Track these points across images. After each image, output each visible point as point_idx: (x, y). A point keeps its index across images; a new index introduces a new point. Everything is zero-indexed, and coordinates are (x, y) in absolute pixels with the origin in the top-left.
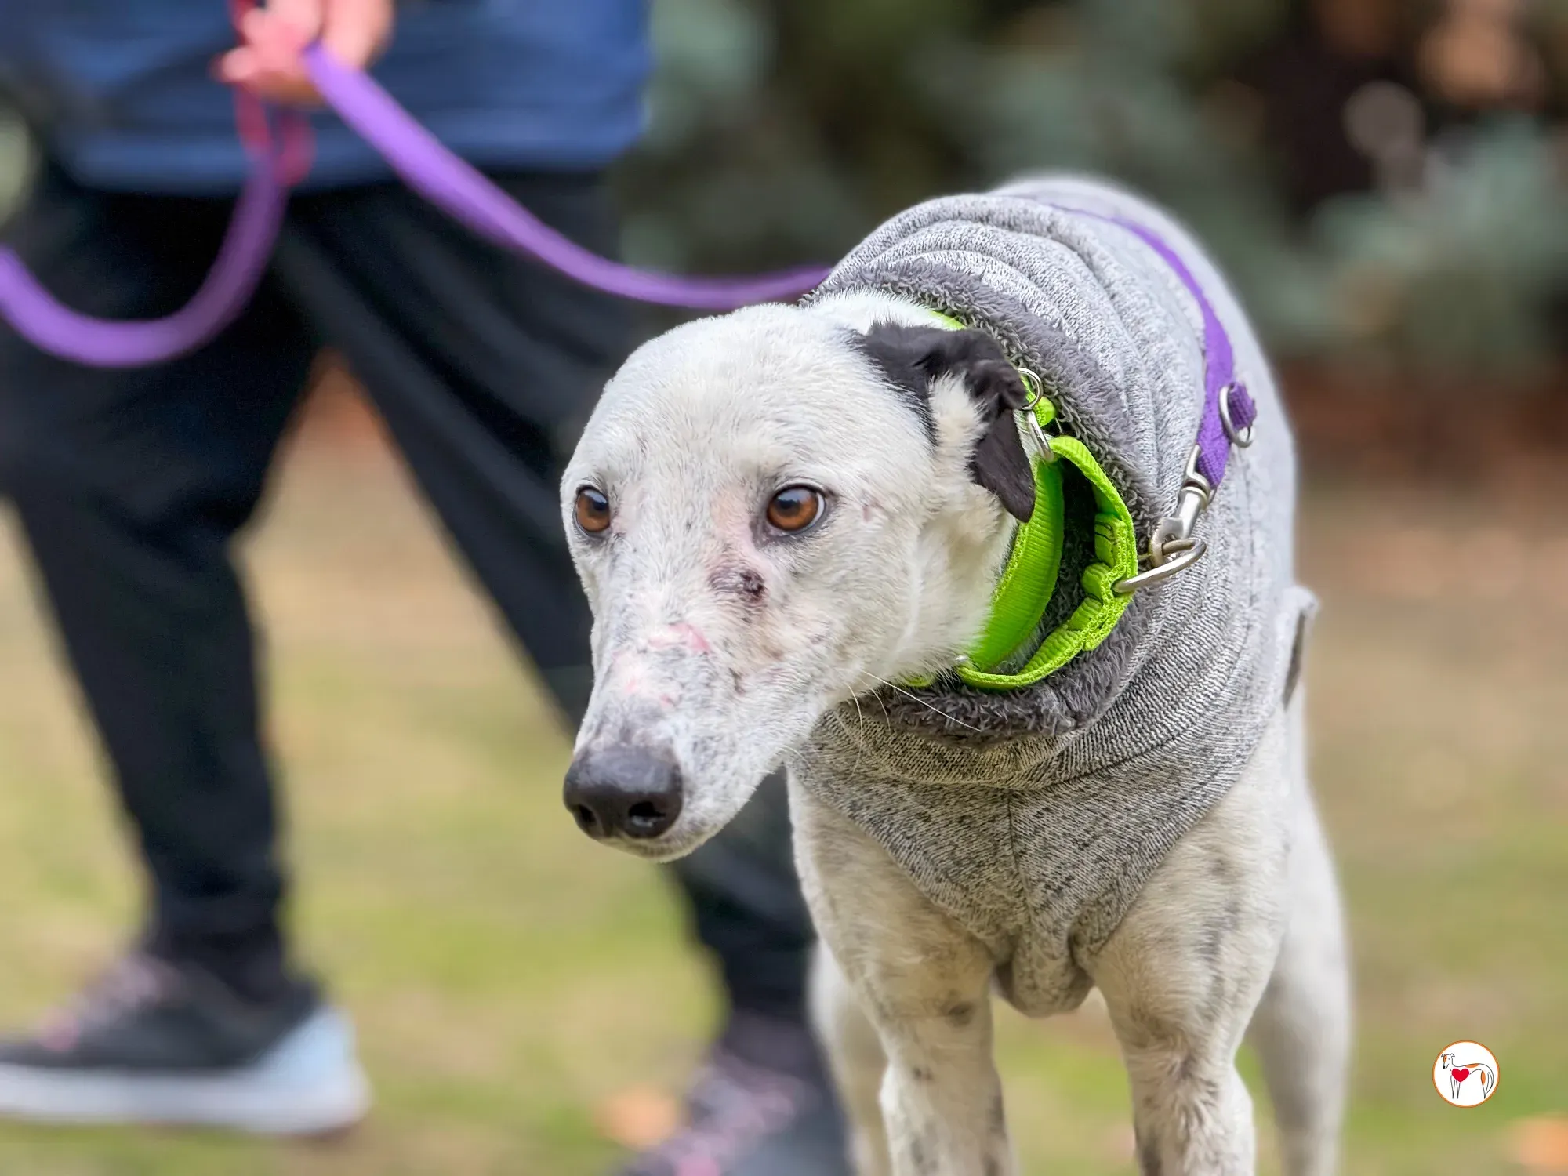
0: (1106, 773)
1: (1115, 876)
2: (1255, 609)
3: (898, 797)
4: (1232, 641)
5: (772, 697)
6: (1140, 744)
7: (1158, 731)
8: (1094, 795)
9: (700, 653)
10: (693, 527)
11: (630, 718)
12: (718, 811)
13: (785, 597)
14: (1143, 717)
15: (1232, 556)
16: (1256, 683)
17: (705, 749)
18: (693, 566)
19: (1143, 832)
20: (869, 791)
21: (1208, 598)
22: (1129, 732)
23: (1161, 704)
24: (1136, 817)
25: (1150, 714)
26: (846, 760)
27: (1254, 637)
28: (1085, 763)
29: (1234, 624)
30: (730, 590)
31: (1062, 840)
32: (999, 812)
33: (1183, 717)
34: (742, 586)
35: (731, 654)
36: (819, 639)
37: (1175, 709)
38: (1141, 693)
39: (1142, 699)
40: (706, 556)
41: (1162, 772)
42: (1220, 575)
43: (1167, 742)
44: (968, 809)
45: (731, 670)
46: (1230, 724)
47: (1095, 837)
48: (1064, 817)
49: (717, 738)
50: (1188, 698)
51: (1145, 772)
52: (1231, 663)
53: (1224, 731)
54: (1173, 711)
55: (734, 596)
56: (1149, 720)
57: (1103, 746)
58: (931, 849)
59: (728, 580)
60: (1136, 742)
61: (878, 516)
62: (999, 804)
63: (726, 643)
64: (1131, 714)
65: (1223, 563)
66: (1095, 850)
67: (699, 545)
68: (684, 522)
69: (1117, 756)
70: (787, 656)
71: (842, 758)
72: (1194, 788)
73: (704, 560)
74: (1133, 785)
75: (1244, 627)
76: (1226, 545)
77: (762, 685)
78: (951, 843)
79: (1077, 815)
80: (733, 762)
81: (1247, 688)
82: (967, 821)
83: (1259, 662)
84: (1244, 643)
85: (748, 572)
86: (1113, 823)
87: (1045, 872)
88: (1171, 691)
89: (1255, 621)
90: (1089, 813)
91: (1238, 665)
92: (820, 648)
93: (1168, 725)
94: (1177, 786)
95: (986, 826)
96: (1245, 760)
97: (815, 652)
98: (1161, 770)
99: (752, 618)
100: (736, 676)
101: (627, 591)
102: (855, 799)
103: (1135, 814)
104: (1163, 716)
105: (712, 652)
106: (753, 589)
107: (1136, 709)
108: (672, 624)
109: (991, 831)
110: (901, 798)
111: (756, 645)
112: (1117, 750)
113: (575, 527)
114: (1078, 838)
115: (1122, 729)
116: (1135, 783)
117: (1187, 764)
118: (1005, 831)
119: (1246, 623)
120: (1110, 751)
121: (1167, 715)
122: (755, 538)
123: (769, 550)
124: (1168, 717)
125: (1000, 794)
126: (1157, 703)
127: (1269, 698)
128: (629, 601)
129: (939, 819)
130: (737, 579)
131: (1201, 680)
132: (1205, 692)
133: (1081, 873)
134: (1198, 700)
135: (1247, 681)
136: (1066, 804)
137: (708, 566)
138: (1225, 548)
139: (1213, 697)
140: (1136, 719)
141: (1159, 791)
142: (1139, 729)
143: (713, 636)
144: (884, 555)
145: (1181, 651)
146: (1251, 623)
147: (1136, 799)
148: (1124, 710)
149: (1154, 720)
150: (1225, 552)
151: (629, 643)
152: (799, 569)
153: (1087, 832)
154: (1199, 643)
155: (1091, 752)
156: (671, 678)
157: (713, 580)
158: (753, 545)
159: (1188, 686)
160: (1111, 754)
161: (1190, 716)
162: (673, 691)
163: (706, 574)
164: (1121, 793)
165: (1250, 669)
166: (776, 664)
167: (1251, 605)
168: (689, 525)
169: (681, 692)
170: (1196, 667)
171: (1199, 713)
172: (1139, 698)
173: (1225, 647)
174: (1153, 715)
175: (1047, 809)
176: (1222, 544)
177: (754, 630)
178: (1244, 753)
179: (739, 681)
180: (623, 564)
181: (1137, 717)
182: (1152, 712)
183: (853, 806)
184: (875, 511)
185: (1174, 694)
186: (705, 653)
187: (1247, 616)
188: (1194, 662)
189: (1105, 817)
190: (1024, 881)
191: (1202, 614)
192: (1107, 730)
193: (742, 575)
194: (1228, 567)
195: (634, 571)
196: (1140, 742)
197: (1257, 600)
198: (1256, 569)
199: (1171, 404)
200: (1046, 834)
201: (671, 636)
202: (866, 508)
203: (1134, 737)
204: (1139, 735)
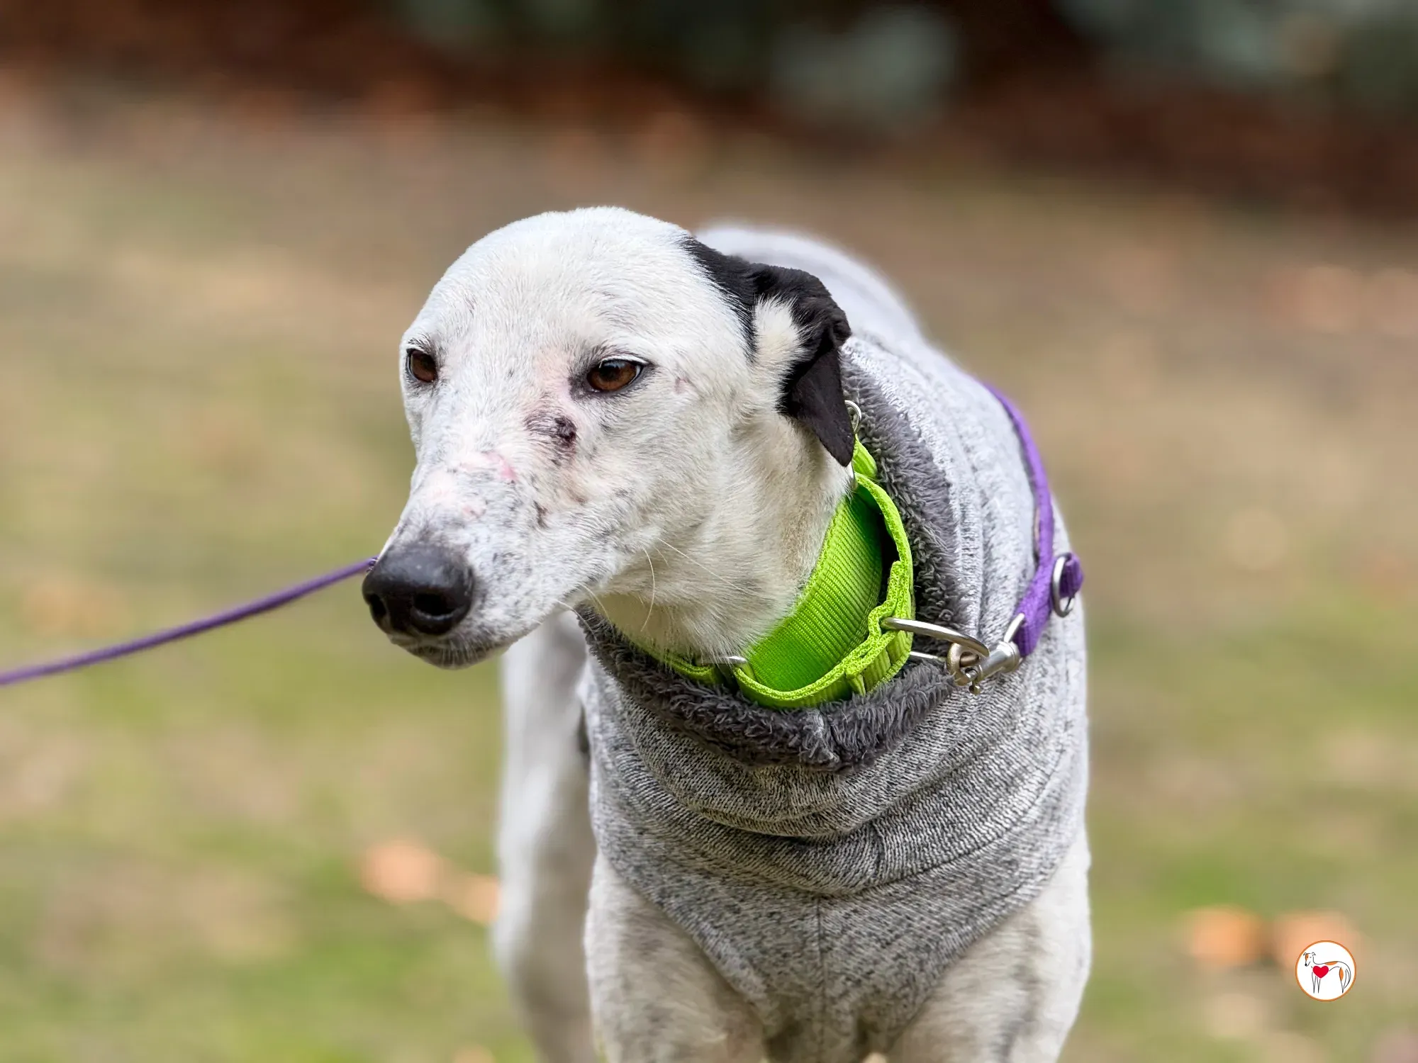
0: (915, 879)
1: (912, 972)
2: (1069, 735)
3: (710, 888)
4: (1045, 763)
5: (574, 538)
6: (948, 853)
7: (966, 841)
8: (900, 899)
9: (509, 480)
10: (515, 375)
11: (431, 522)
12: (507, 625)
13: (595, 449)
14: (954, 827)
15: (1048, 684)
16: (1064, 805)
17: (505, 562)
18: (511, 408)
19: (941, 933)
20: (681, 881)
21: (1022, 722)
22: (940, 841)
23: (970, 816)
24: (938, 920)
25: (960, 825)
26: (665, 847)
27: (1066, 760)
28: (898, 870)
29: (1048, 747)
30: (544, 432)
31: (866, 939)
32: (808, 912)
33: (990, 830)
34: (555, 430)
35: (537, 489)
36: (622, 493)
37: (983, 822)
38: (950, 804)
39: (952, 810)
40: (525, 400)
41: (967, 879)
42: (1035, 701)
43: (973, 851)
44: (778, 906)
45: (536, 503)
46: (1037, 841)
47: (897, 937)
48: (871, 919)
49: (516, 557)
50: (997, 813)
51: (952, 878)
52: (1041, 784)
53: (1030, 847)
54: (981, 823)
55: (547, 438)
56: (958, 831)
57: (916, 854)
58: (738, 938)
59: (542, 423)
60: (945, 851)
61: (688, 394)
62: (809, 905)
63: (533, 479)
64: (942, 824)
65: (1040, 690)
66: (896, 949)
67: (519, 392)
68: (507, 369)
69: (928, 863)
70: (592, 503)
71: (662, 844)
72: (996, 898)
73: (523, 403)
74: (939, 890)
75: (1057, 751)
76: (1045, 673)
77: (565, 526)
78: (759, 934)
79: (884, 917)
80: (528, 583)
81: (1054, 808)
82: (777, 917)
83: (1067, 785)
84: (1056, 766)
85: (563, 418)
86: (916, 925)
87: (848, 967)
88: (980, 805)
89: (1068, 746)
90: (895, 915)
91: (1047, 787)
92: (622, 502)
93: (976, 837)
94: (979, 894)
95: (795, 924)
96: (1047, 877)
97: (617, 506)
98: (966, 876)
99: (562, 461)
100: (541, 511)
101: (446, 424)
102: (666, 886)
103: (937, 917)
104: (972, 827)
105: (520, 483)
106: (566, 434)
107: (946, 820)
108: (485, 452)
109: (800, 929)
110: (713, 890)
111: (562, 488)
112: (928, 858)
113: (408, 373)
114: (881, 937)
115: (933, 838)
116: (940, 890)
117: (990, 873)
118: (814, 929)
119: (1059, 748)
120: (922, 858)
121: (975, 827)
122: (572, 391)
123: (583, 403)
124: (976, 829)
125: (810, 896)
126: (966, 815)
127: (1073, 819)
128: (445, 431)
129: (750, 912)
130: (552, 423)
131: (1011, 797)
132: (1014, 809)
133: (881, 967)
134: (1006, 815)
135: (1054, 801)
136: (873, 906)
137: (525, 409)
138: (1043, 676)
139: (1021, 813)
140: (946, 829)
141: (962, 896)
142: (949, 839)
143: (523, 469)
144: (690, 431)
145: (990, 769)
146: (1065, 748)
147: (939, 903)
148: (934, 820)
149: (963, 831)
150: (1043, 679)
151: (442, 463)
152: (610, 423)
153: (891, 931)
154: (1008, 763)
155: (905, 859)
156: (476, 494)
157: (530, 421)
158: (570, 396)
159: (996, 801)
160: (922, 861)
161: (997, 829)
162: (478, 505)
163: (523, 416)
164: (926, 898)
165: (1058, 790)
166: (579, 508)
167: (1066, 730)
168: (511, 373)
169: (485, 507)
170: (1004, 785)
171: (1006, 828)
172: (949, 809)
173: (1038, 769)
174: (962, 826)
175: (855, 911)
176: (1040, 672)
177: (562, 472)
178: (1047, 871)
179: (543, 516)
180: (445, 404)
181: (948, 827)
182: (962, 823)
183: (663, 894)
184: (686, 386)
185: (982, 807)
186: (513, 482)
187: (1061, 741)
188: (1002, 780)
189: (909, 918)
190: (826, 974)
191: (1015, 736)
192: (919, 839)
193: (557, 421)
194: (1043, 694)
195: (453, 408)
196: (950, 851)
197: (1072, 726)
198: (1071, 698)
199: (995, 530)
200: (851, 933)
201: (482, 462)
202: (678, 381)
203: (944, 846)
204: (949, 844)
